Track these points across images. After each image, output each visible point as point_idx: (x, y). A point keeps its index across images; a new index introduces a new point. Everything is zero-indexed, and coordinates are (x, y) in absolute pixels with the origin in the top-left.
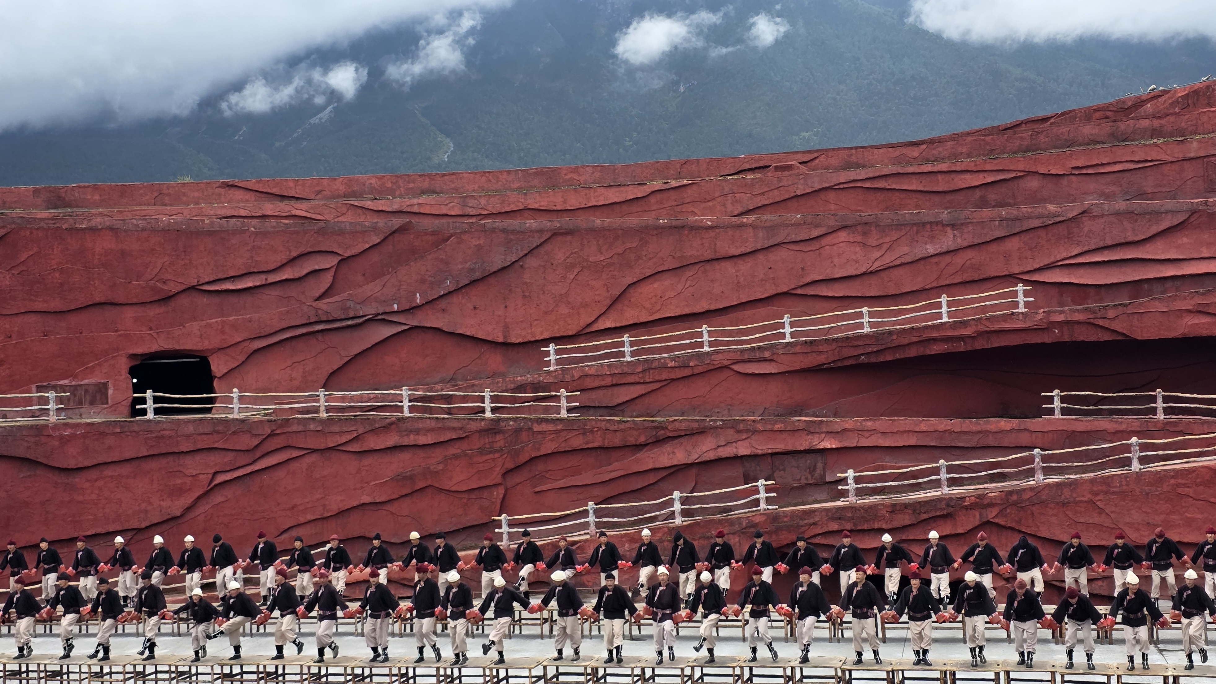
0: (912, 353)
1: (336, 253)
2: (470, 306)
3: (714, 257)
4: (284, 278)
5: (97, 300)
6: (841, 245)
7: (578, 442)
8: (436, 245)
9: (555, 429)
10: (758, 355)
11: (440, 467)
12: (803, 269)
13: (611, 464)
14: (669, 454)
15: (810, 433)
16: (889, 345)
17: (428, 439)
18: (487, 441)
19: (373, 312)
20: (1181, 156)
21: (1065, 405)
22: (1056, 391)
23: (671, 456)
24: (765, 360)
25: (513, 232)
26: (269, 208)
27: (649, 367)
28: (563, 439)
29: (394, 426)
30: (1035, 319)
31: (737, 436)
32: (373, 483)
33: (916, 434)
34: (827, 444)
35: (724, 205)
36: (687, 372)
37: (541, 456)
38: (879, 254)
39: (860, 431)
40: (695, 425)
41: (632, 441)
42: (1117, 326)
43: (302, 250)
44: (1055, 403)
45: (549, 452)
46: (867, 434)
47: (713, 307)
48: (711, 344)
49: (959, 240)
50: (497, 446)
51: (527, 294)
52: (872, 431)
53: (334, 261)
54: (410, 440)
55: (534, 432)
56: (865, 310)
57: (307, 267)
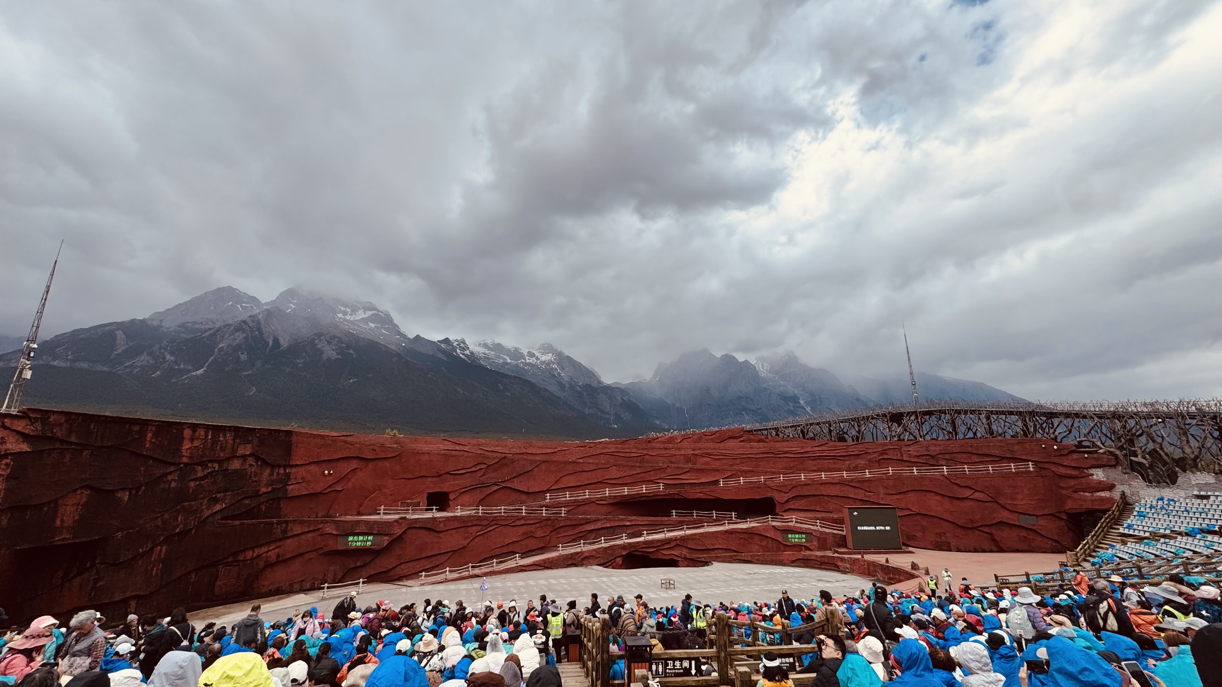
0: (639, 500)
2: (519, 481)
3: (582, 471)
4: (472, 470)
5: (422, 475)
6: (614, 470)
8: (512, 463)
9: (563, 519)
10: (602, 499)
11: (535, 530)
12: (604, 475)
13: (575, 529)
14: (590, 526)
15: (624, 521)
16: (634, 498)
17: (532, 522)
19: (494, 482)
20: (680, 454)
21: (676, 514)
22: (674, 511)
24: (604, 500)
25: (532, 460)
26: (457, 448)
27: (575, 501)
28: (565, 522)
29: (522, 518)
30: (665, 492)
35: (576, 456)
36: (584, 503)
37: (559, 527)
39: (635, 520)
40: (596, 519)
43: (478, 462)
45: (562, 526)
47: (581, 484)
48: (588, 495)
50: (549, 524)
51: (535, 478)
55: (558, 520)
56: (624, 488)
57: (478, 467)
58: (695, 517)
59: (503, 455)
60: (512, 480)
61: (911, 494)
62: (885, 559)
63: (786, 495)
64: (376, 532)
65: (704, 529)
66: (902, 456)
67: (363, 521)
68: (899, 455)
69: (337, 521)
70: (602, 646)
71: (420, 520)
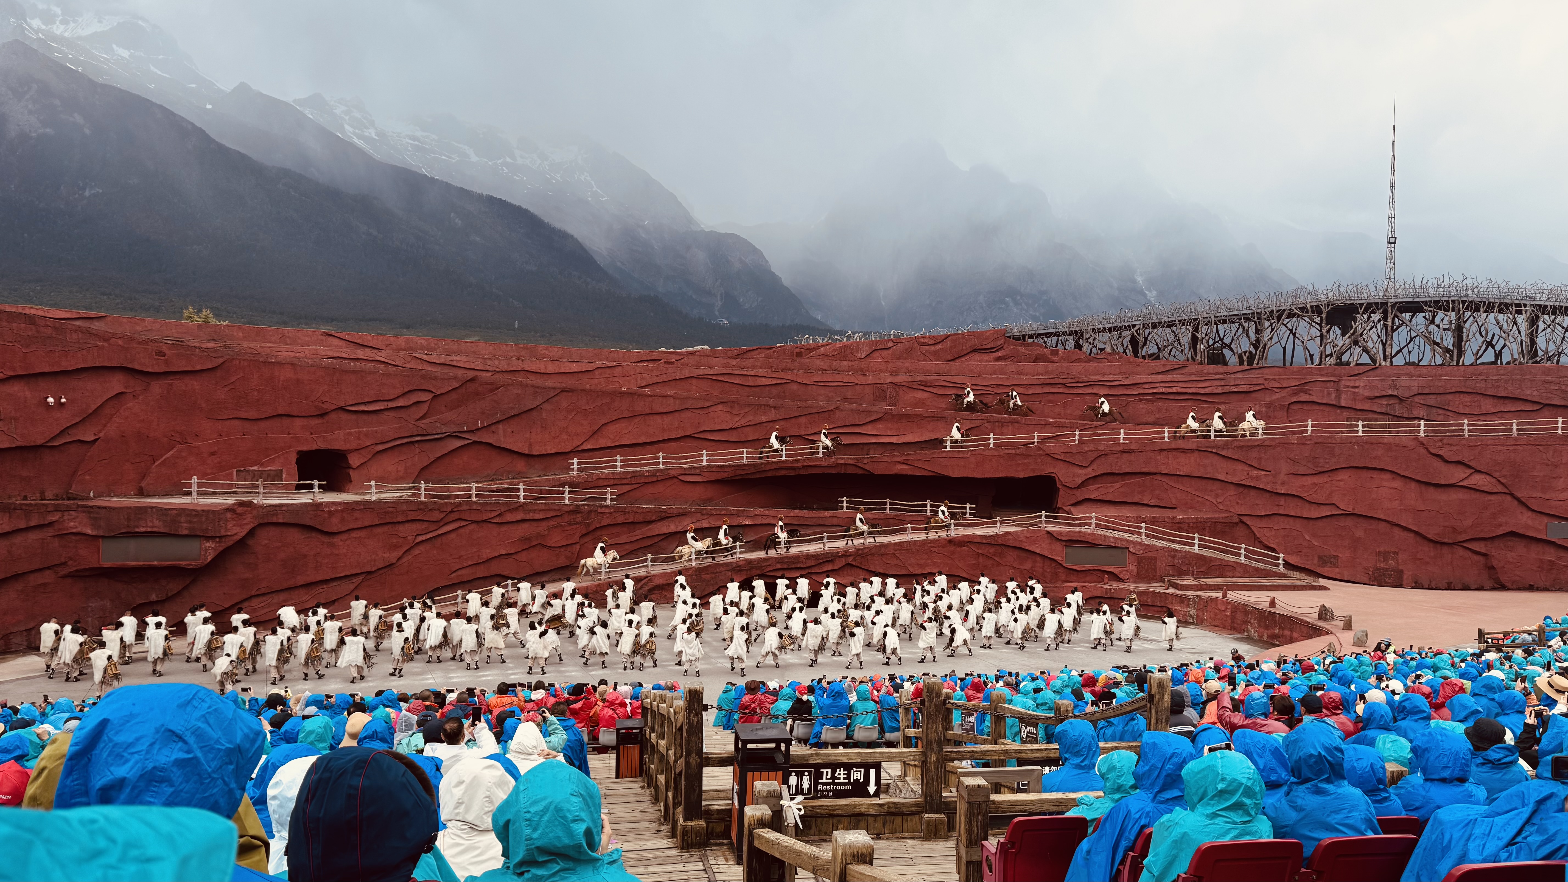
1: (430, 392)
2: (509, 430)
3: (651, 412)
4: (398, 405)
5: (280, 412)
6: (720, 412)
7: (621, 519)
8: (492, 391)
10: (693, 471)
11: (546, 533)
12: (699, 423)
14: (666, 526)
15: (738, 516)
16: (760, 470)
17: (540, 516)
19: (453, 431)
20: (864, 382)
21: (848, 505)
22: (845, 498)
24: (697, 474)
25: (538, 387)
26: (361, 353)
27: (634, 475)
29: (519, 508)
31: (702, 517)
32: (508, 542)
34: (747, 522)
35: (636, 380)
36: (655, 479)
38: (737, 419)
39: (762, 516)
40: (681, 511)
41: (648, 519)
42: (867, 467)
43: (411, 388)
44: (844, 504)
46: (765, 517)
47: (648, 441)
48: (664, 463)
50: (578, 520)
51: (544, 426)
52: (768, 516)
53: (430, 396)
54: (530, 516)
56: (745, 450)
57: (414, 398)
58: (888, 511)
59: (471, 374)
60: (493, 428)
61: (1343, 476)
62: (1268, 599)
63: (1083, 471)
64: (186, 532)
65: (905, 536)
66: (1338, 397)
67: (152, 508)
68: (1333, 395)
69: (92, 507)
70: (688, 741)
71: (284, 508)
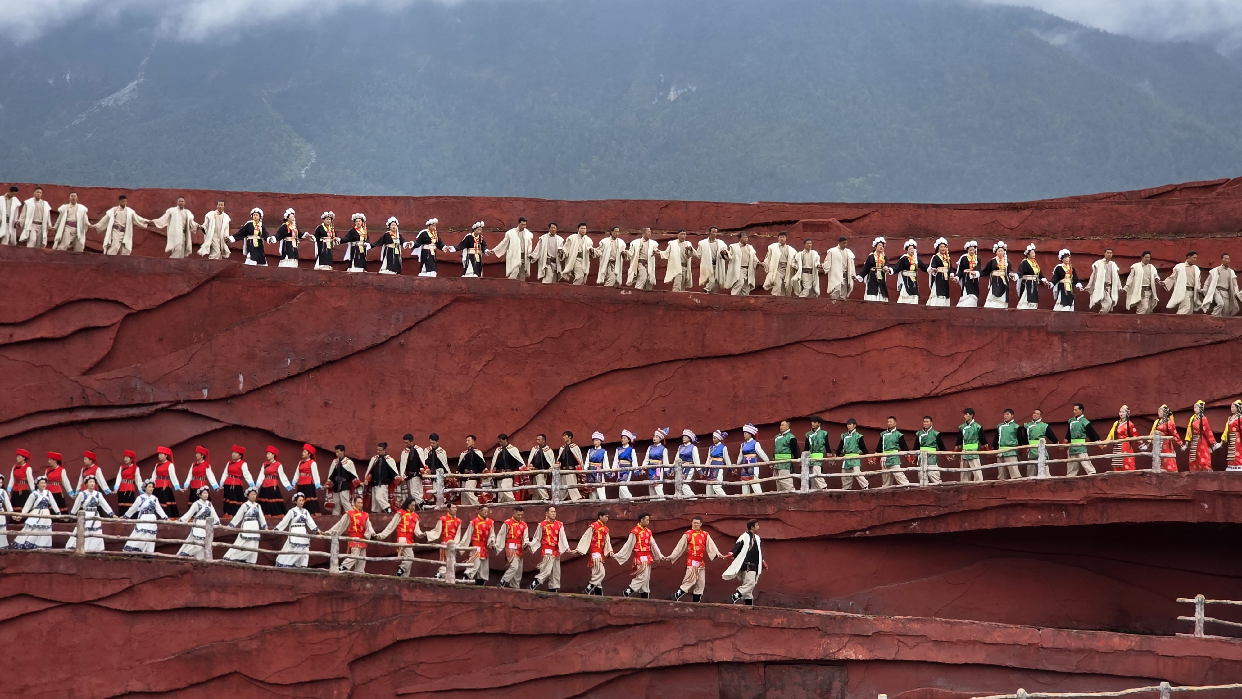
0: (989, 522)
1: (122, 304)
3: (700, 354)
4: (38, 336)
6: (895, 350)
7: (469, 624)
9: (435, 600)
12: (834, 383)
13: (517, 661)
14: (607, 653)
15: (826, 634)
16: (956, 509)
18: (329, 610)
19: (171, 399)
21: (1211, 619)
22: (1200, 597)
23: (610, 655)
28: (447, 617)
29: (187, 577)
30: (1175, 486)
31: (714, 633)
32: (148, 662)
33: (985, 647)
34: (851, 654)
37: (410, 640)
38: (950, 369)
39: (900, 636)
41: (552, 627)
44: (1196, 615)
45: (424, 634)
46: (911, 642)
49: (1070, 358)
50: (343, 619)
51: (407, 389)
52: (922, 638)
53: (118, 316)
54: (213, 599)
55: (402, 602)
